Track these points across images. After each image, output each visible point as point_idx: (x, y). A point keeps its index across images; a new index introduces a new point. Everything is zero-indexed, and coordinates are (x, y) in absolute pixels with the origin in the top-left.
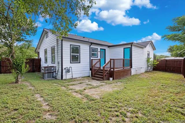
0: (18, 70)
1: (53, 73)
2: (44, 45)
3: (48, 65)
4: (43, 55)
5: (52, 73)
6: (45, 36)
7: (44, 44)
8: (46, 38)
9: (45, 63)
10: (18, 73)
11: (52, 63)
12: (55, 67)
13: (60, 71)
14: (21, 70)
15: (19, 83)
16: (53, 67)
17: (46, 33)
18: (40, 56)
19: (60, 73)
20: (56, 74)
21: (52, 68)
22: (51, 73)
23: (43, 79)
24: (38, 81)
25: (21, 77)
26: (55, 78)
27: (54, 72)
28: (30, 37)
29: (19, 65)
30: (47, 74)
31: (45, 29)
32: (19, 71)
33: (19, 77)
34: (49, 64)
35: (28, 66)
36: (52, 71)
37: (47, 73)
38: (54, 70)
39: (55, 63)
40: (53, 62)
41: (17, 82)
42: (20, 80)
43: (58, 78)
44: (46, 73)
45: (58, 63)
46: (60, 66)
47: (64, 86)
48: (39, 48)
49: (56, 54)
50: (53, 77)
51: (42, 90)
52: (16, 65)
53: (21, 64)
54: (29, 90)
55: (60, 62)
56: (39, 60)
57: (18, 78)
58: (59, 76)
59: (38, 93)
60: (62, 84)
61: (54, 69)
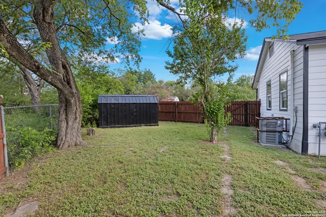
0: (213, 121)
1: (281, 132)
2: (266, 73)
3: (273, 115)
4: (264, 93)
5: (277, 134)
6: (269, 54)
7: (266, 70)
8: (269, 57)
9: (268, 110)
10: (213, 125)
11: (280, 110)
12: (286, 119)
13: (300, 130)
14: (217, 121)
15: (214, 142)
16: (283, 118)
17: (270, 48)
18: (260, 97)
19: (299, 137)
20: (289, 136)
21: (279, 122)
22: (275, 132)
23: (258, 142)
24: (244, 146)
25: (217, 133)
26: (287, 146)
27: (284, 131)
28: (233, 61)
29: (213, 112)
30: (265, 133)
31: (267, 40)
32: (214, 123)
33: (214, 133)
34: (276, 112)
35: (229, 114)
36: (279, 129)
37: (267, 131)
38: (284, 127)
39: (286, 110)
40: (283, 107)
41: (211, 141)
42: (215, 138)
43: (293, 146)
44: (264, 131)
45: (296, 111)
46: (301, 119)
47: (305, 178)
48: (258, 81)
49: (289, 88)
50: (280, 143)
51: (241, 168)
52: (209, 112)
53: (217, 110)
54: (219, 161)
55: (301, 108)
56: (258, 104)
57: (212, 134)
58: (297, 143)
59: (230, 173)
60: (299, 167)
61: (283, 125)
